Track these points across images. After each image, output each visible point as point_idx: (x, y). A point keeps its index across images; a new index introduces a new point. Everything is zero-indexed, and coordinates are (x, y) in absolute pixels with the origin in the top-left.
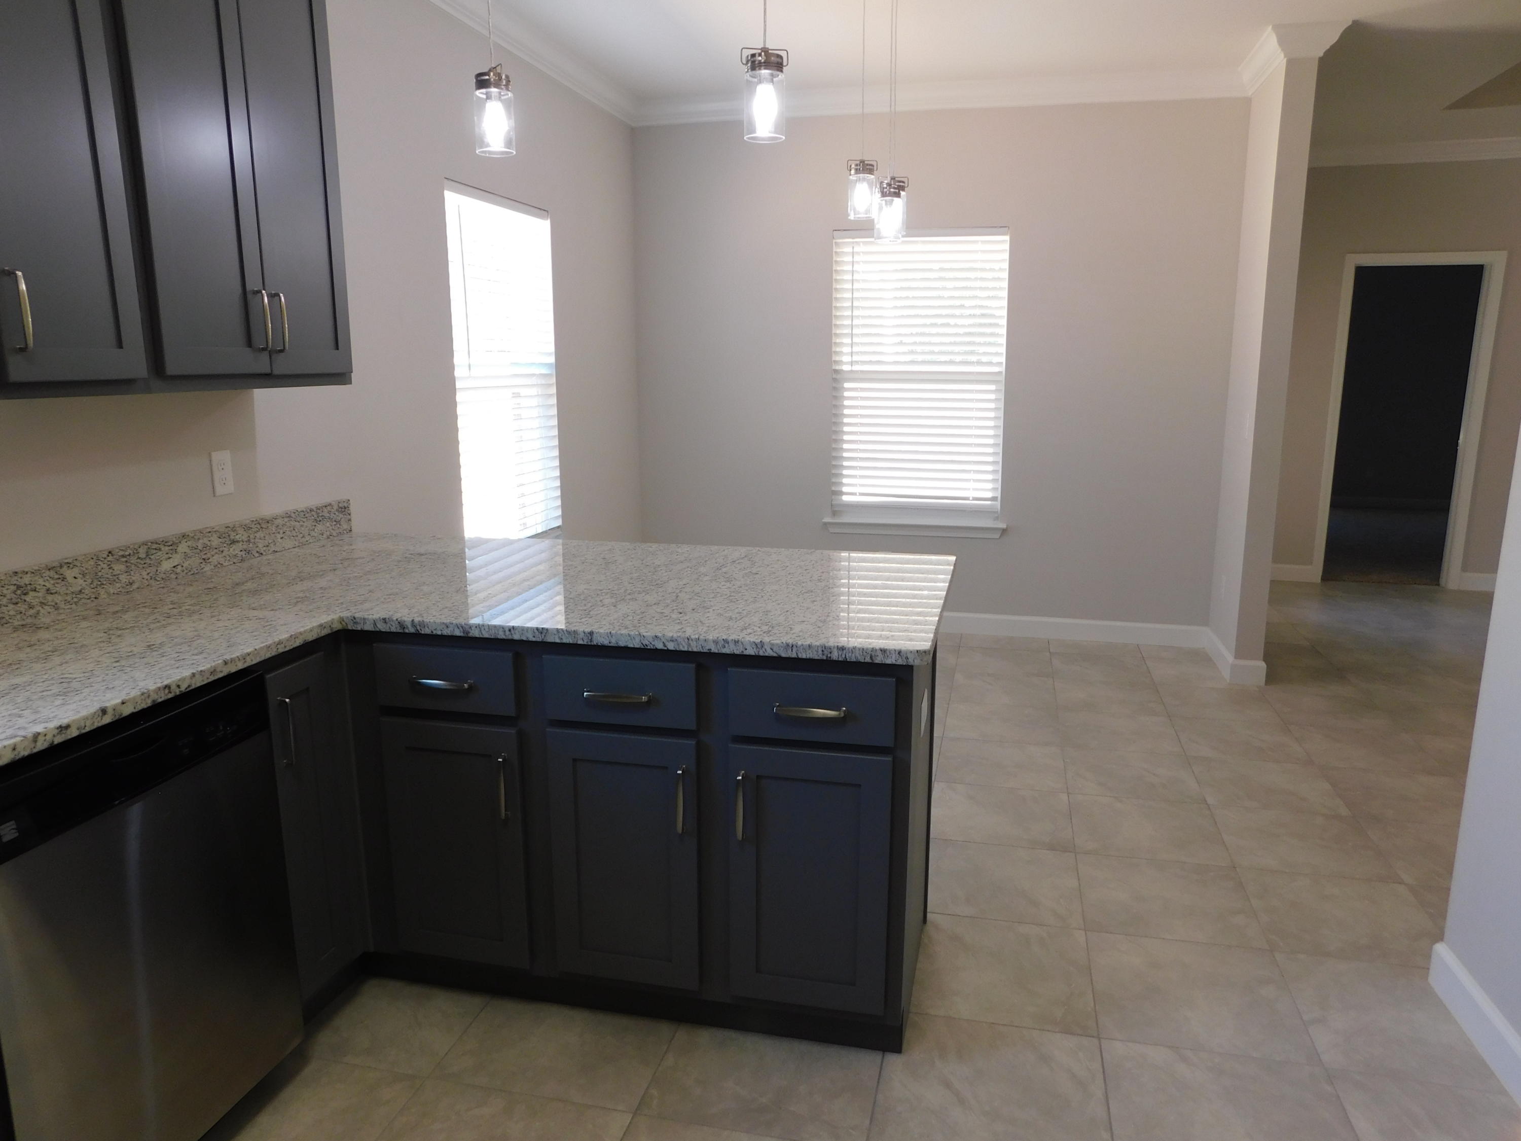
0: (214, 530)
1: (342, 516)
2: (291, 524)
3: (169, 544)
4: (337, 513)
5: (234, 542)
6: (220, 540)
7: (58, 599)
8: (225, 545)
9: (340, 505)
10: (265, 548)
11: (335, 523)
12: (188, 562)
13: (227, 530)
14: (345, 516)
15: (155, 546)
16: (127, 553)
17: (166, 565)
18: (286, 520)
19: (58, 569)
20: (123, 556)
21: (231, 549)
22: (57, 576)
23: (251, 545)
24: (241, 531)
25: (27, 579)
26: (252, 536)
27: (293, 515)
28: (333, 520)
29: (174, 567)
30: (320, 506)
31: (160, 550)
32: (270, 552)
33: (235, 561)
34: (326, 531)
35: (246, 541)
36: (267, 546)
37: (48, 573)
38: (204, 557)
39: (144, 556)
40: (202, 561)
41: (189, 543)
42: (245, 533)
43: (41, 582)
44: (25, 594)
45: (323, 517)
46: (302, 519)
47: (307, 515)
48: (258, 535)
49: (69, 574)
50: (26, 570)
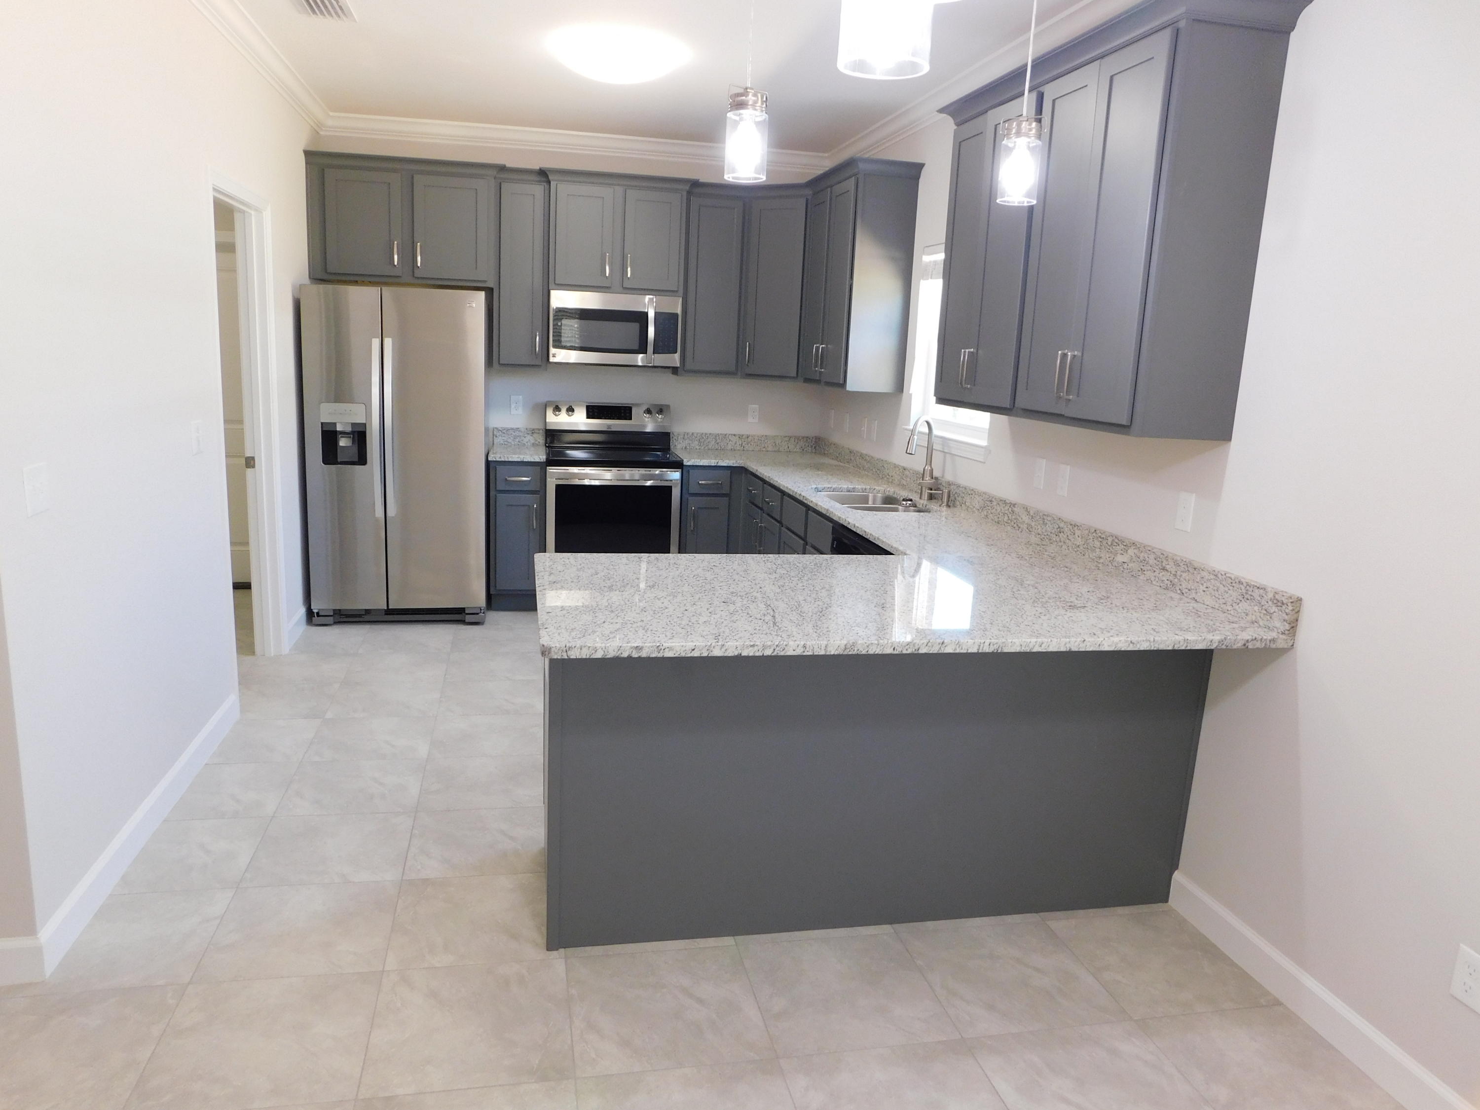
0: (1153, 551)
1: (1276, 610)
2: (1216, 584)
3: (1125, 544)
4: (1270, 603)
5: (1164, 569)
6: (1155, 561)
7: (1070, 544)
8: (1157, 567)
9: (1277, 597)
10: (1187, 591)
11: (1265, 612)
12: (1132, 565)
13: (1162, 556)
14: (1280, 613)
15: (1116, 541)
16: (1102, 537)
17: (1120, 559)
18: (1212, 577)
19: (1074, 526)
20: (1100, 537)
21: (1161, 574)
22: (1072, 531)
23: (1176, 580)
24: (1171, 563)
25: (1062, 525)
26: (1179, 573)
27: (1219, 575)
28: (1264, 607)
29: (1124, 562)
30: (1253, 583)
31: (1119, 545)
32: (1190, 597)
33: (1162, 585)
34: (1252, 615)
35: (1173, 575)
36: (1189, 590)
37: (1069, 526)
38: (1142, 567)
39: (1110, 544)
40: (1140, 570)
41: (1136, 551)
42: (1174, 567)
43: (1066, 529)
44: (1060, 533)
45: (1252, 597)
46: (1228, 585)
47: (1234, 584)
48: (1184, 575)
49: (1078, 533)
50: (1063, 519)
